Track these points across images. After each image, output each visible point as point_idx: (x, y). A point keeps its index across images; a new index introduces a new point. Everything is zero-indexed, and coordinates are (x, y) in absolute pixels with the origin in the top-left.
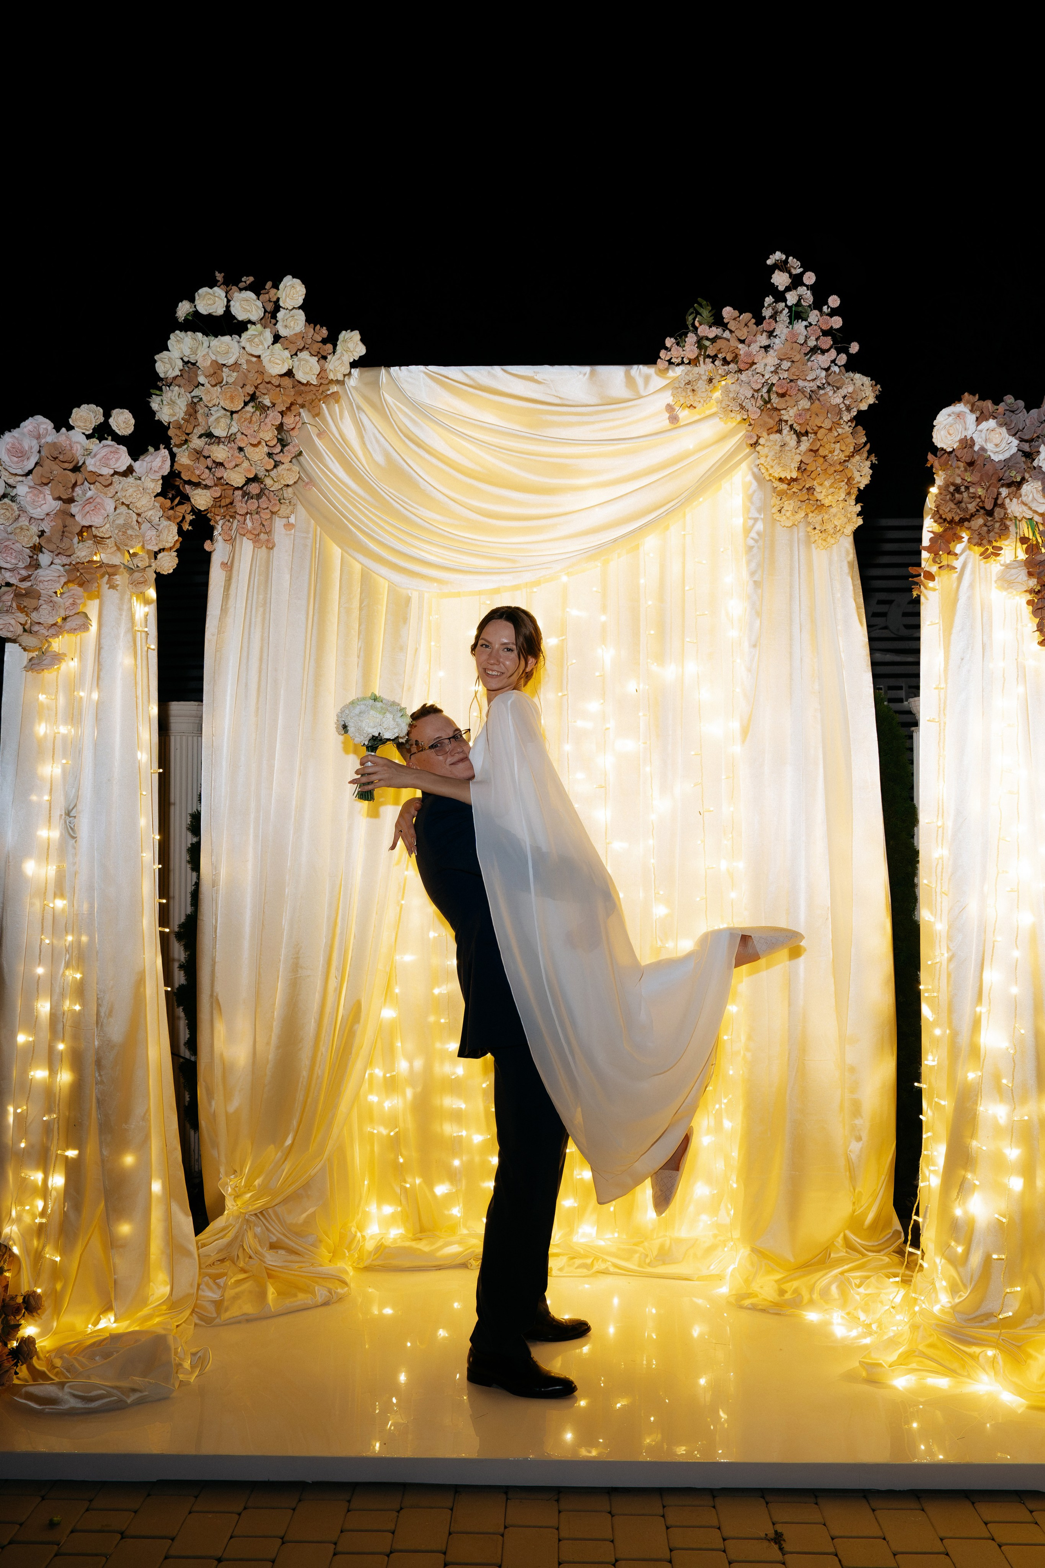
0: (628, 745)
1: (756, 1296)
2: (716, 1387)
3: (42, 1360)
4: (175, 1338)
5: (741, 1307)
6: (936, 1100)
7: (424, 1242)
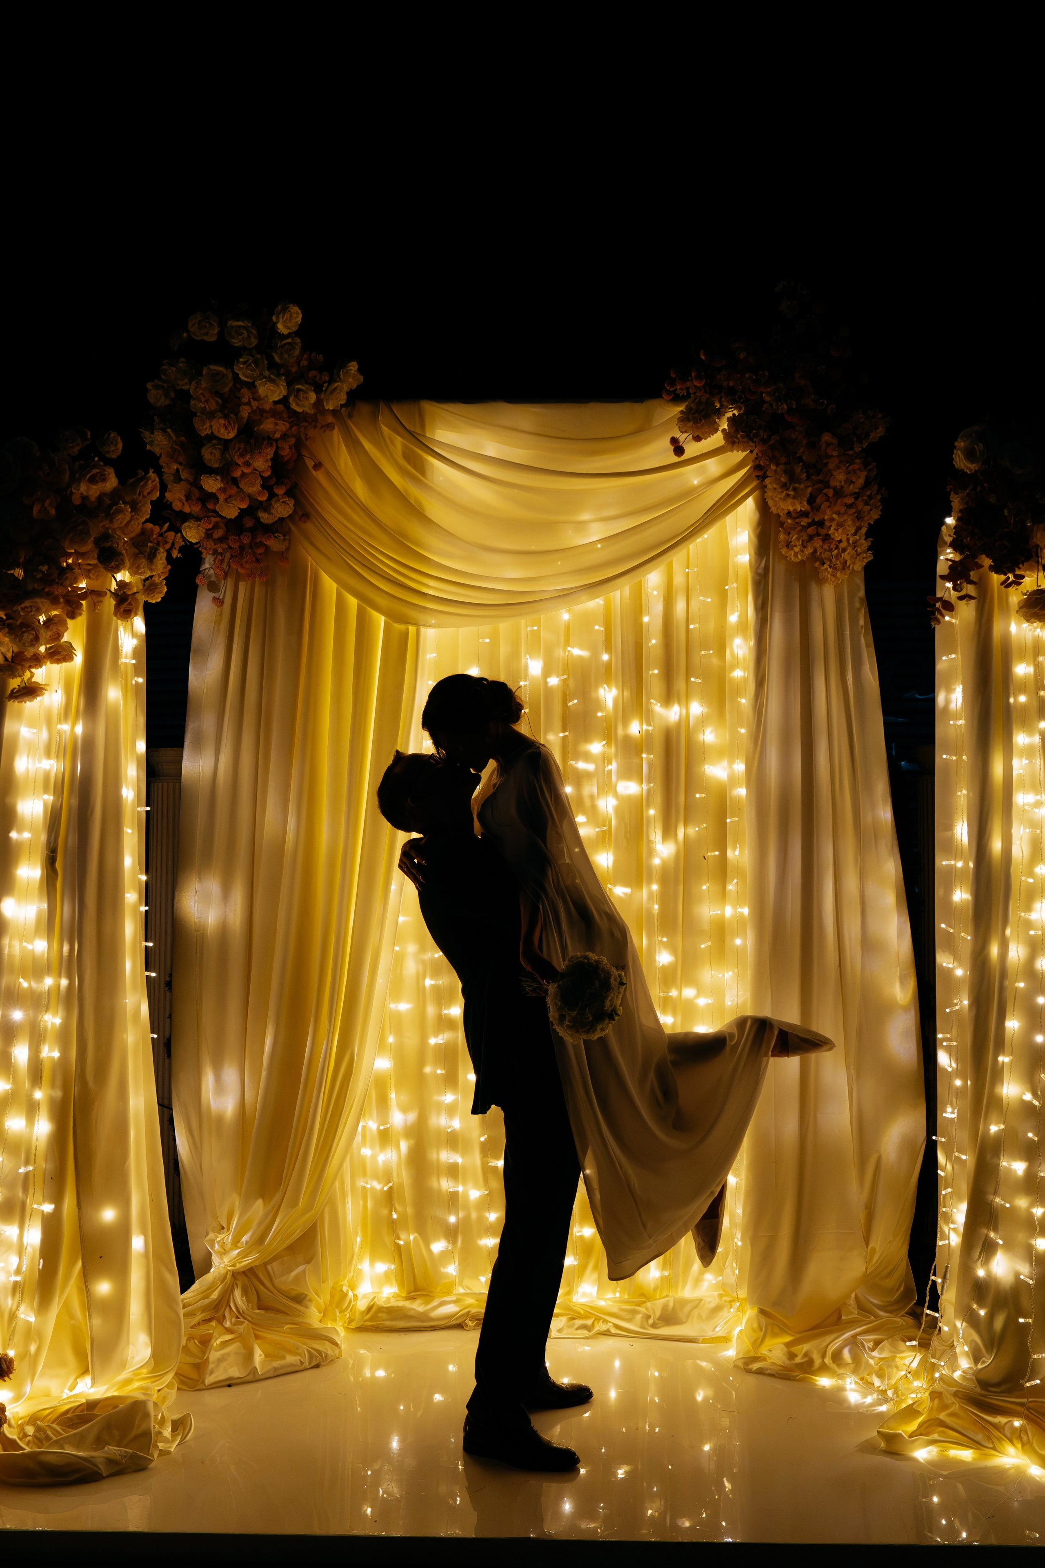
0: (630, 788)
1: (764, 1359)
2: (720, 1452)
3: (14, 1428)
4: (155, 1404)
5: (749, 1371)
6: (956, 1154)
7: (418, 1301)
